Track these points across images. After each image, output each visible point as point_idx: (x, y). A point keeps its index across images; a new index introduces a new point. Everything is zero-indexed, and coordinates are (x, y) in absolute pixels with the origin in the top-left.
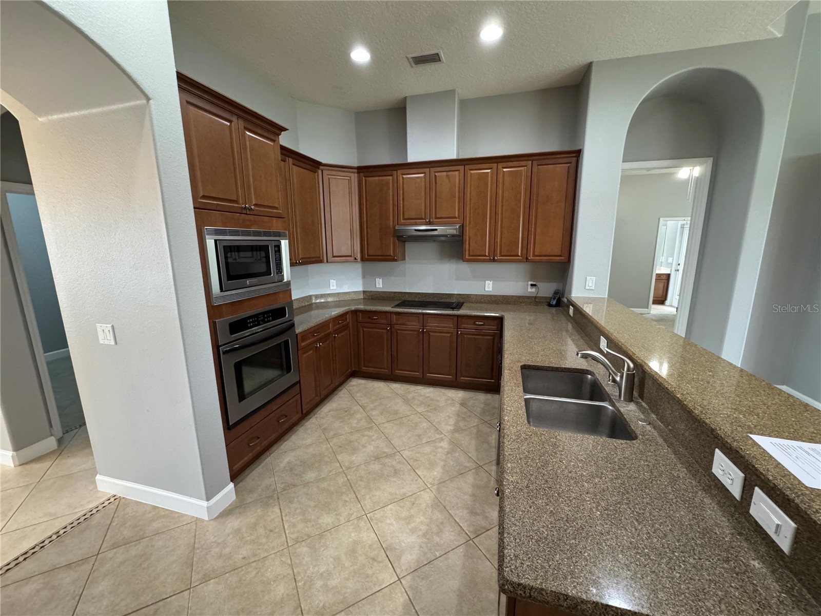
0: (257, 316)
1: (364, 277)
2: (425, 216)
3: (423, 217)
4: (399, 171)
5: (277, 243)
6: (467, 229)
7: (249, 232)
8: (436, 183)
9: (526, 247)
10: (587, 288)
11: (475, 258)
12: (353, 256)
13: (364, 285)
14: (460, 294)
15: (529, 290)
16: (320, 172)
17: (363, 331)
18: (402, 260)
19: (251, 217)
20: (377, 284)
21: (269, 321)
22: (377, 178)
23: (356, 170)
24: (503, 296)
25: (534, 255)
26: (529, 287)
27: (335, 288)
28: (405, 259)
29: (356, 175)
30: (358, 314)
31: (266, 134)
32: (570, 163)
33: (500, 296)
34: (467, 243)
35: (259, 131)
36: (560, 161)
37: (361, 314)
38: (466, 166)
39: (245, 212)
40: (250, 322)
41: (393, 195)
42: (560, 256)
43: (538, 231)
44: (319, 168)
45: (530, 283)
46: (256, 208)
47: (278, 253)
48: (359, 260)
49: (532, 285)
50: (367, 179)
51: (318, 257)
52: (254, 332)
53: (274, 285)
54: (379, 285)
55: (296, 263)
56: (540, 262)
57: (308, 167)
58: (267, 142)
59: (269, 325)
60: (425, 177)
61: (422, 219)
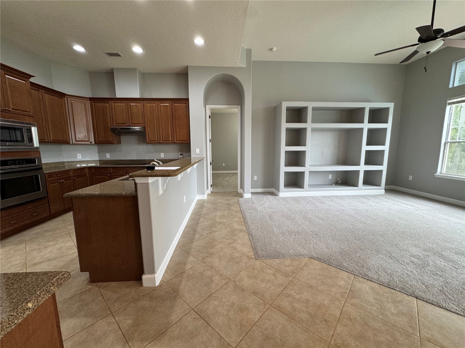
0: (15, 160)
1: (99, 153)
2: (127, 123)
3: (126, 123)
4: (112, 101)
5: (29, 128)
6: (147, 129)
7: (9, 121)
8: (130, 108)
9: (173, 137)
10: (197, 153)
11: (151, 143)
12: (89, 141)
13: (99, 157)
14: (149, 160)
15: (180, 156)
16: (66, 98)
17: (95, 178)
18: (119, 144)
19: (10, 115)
20: (107, 157)
21: (22, 164)
22: (101, 104)
23: (89, 99)
24: (169, 160)
25: (176, 141)
26: (180, 155)
27: (81, 158)
28: (121, 144)
29: (89, 102)
30: (92, 169)
31: (20, 78)
32: (186, 103)
33: (167, 159)
34: (147, 135)
35: (15, 76)
36: (182, 102)
37: (93, 169)
38: (144, 101)
39: (6, 111)
40: (9, 163)
41: (110, 113)
42: (187, 141)
43: (177, 130)
44: (65, 97)
45: (180, 153)
46: (12, 110)
47: (29, 133)
48: (93, 143)
49: (180, 154)
50: (95, 104)
51: (66, 141)
52: (13, 168)
53: (27, 147)
54: (108, 156)
55: (48, 141)
56: (179, 143)
57: (58, 96)
58: (21, 81)
59: (23, 166)
60: (125, 105)
61: (125, 124)
